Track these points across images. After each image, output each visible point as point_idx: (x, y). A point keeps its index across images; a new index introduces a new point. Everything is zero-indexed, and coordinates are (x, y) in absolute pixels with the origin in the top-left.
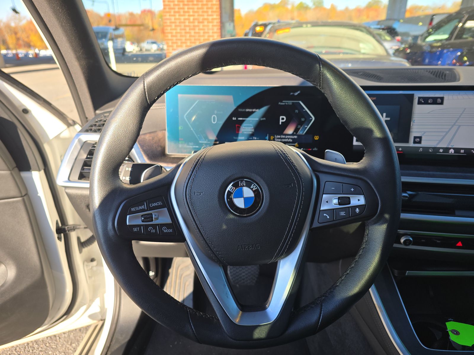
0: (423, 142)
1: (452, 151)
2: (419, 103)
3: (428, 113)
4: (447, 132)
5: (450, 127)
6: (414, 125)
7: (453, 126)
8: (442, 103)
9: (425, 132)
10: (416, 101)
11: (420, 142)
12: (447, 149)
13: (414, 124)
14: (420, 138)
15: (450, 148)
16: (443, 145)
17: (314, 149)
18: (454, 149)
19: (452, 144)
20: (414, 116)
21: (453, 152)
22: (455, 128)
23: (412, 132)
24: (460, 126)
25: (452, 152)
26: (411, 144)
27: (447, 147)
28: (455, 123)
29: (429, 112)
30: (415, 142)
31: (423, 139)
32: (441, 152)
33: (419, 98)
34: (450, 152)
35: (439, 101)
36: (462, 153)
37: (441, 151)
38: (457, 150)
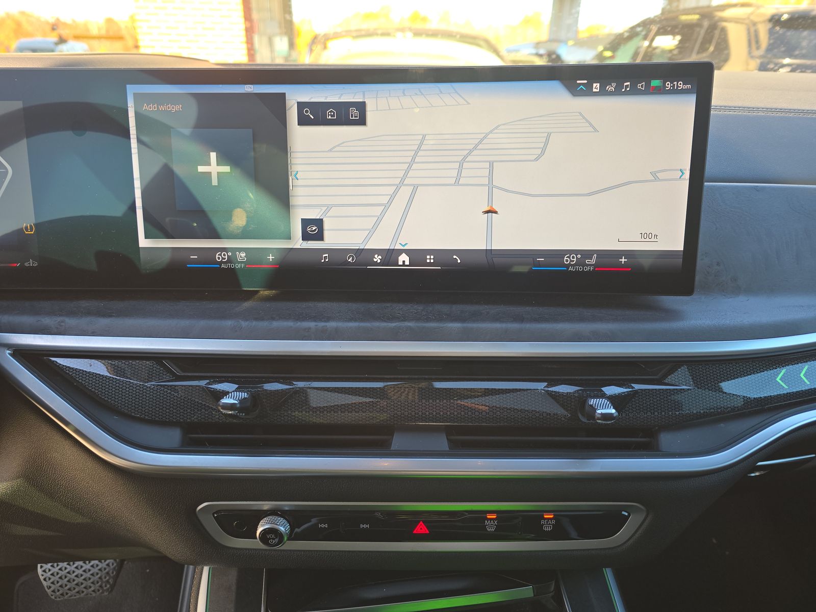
0: (326, 234)
1: (404, 259)
2: (303, 121)
3: (330, 150)
4: (387, 206)
5: (391, 190)
6: (296, 186)
7: (398, 188)
8: (362, 121)
9: (329, 207)
10: (293, 115)
11: (319, 236)
12: (390, 255)
13: (296, 182)
14: (319, 223)
15: (401, 252)
16: (380, 242)
17: (26, 264)
18: (408, 252)
19: (402, 240)
20: (294, 161)
21: (407, 263)
22: (405, 192)
23: (293, 206)
24: (415, 187)
25: (404, 262)
26: (298, 243)
27: (392, 248)
28: (403, 180)
29: (332, 148)
30: (306, 237)
31: (326, 226)
32: (376, 264)
33: (301, 105)
34: (400, 263)
35: (354, 113)
36: (430, 264)
37: (377, 259)
38: (416, 255)
